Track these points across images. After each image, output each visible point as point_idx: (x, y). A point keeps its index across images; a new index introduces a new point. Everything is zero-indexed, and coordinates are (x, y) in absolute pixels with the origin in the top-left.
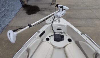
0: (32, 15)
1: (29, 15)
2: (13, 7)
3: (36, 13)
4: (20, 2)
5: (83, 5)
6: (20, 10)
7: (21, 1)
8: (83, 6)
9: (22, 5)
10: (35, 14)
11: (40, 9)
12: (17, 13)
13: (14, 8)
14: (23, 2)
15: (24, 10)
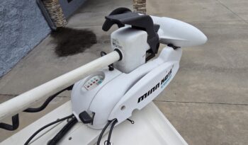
0: (69, 57)
1: (61, 58)
2: (15, 34)
3: (82, 52)
4: (45, 21)
5: (234, 23)
6: (41, 41)
7: (46, 19)
8: (234, 25)
9: (51, 29)
10: (79, 55)
11: (98, 39)
12: (31, 51)
13: (18, 38)
14: (53, 20)
15: (51, 42)
